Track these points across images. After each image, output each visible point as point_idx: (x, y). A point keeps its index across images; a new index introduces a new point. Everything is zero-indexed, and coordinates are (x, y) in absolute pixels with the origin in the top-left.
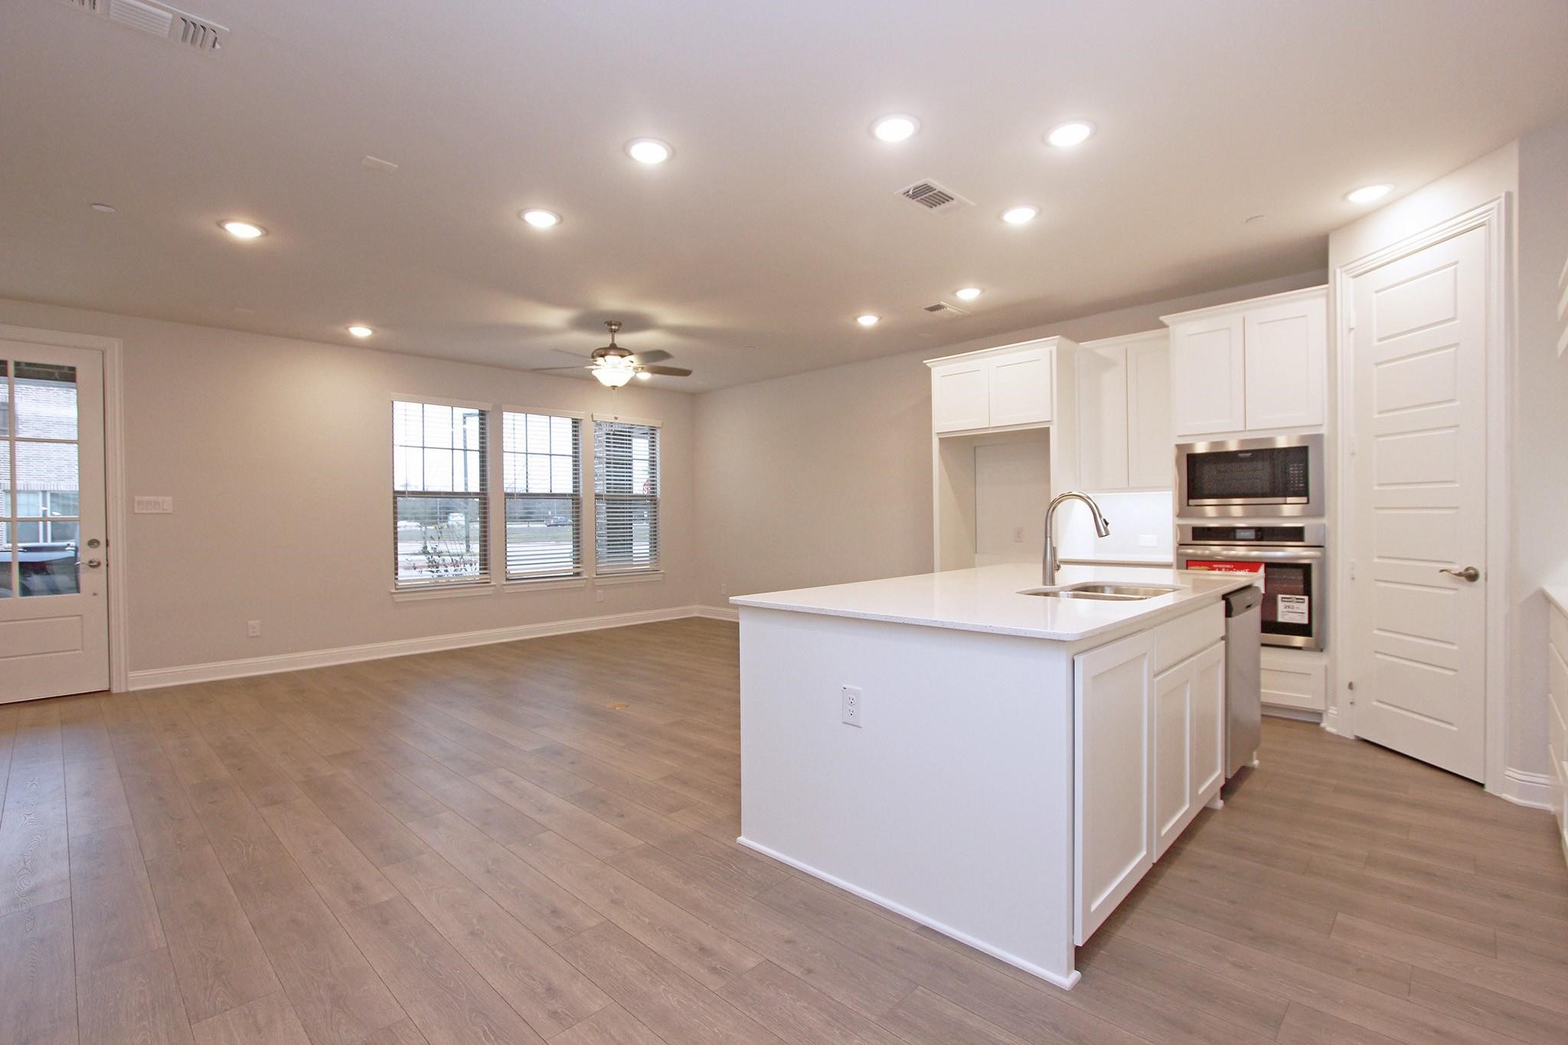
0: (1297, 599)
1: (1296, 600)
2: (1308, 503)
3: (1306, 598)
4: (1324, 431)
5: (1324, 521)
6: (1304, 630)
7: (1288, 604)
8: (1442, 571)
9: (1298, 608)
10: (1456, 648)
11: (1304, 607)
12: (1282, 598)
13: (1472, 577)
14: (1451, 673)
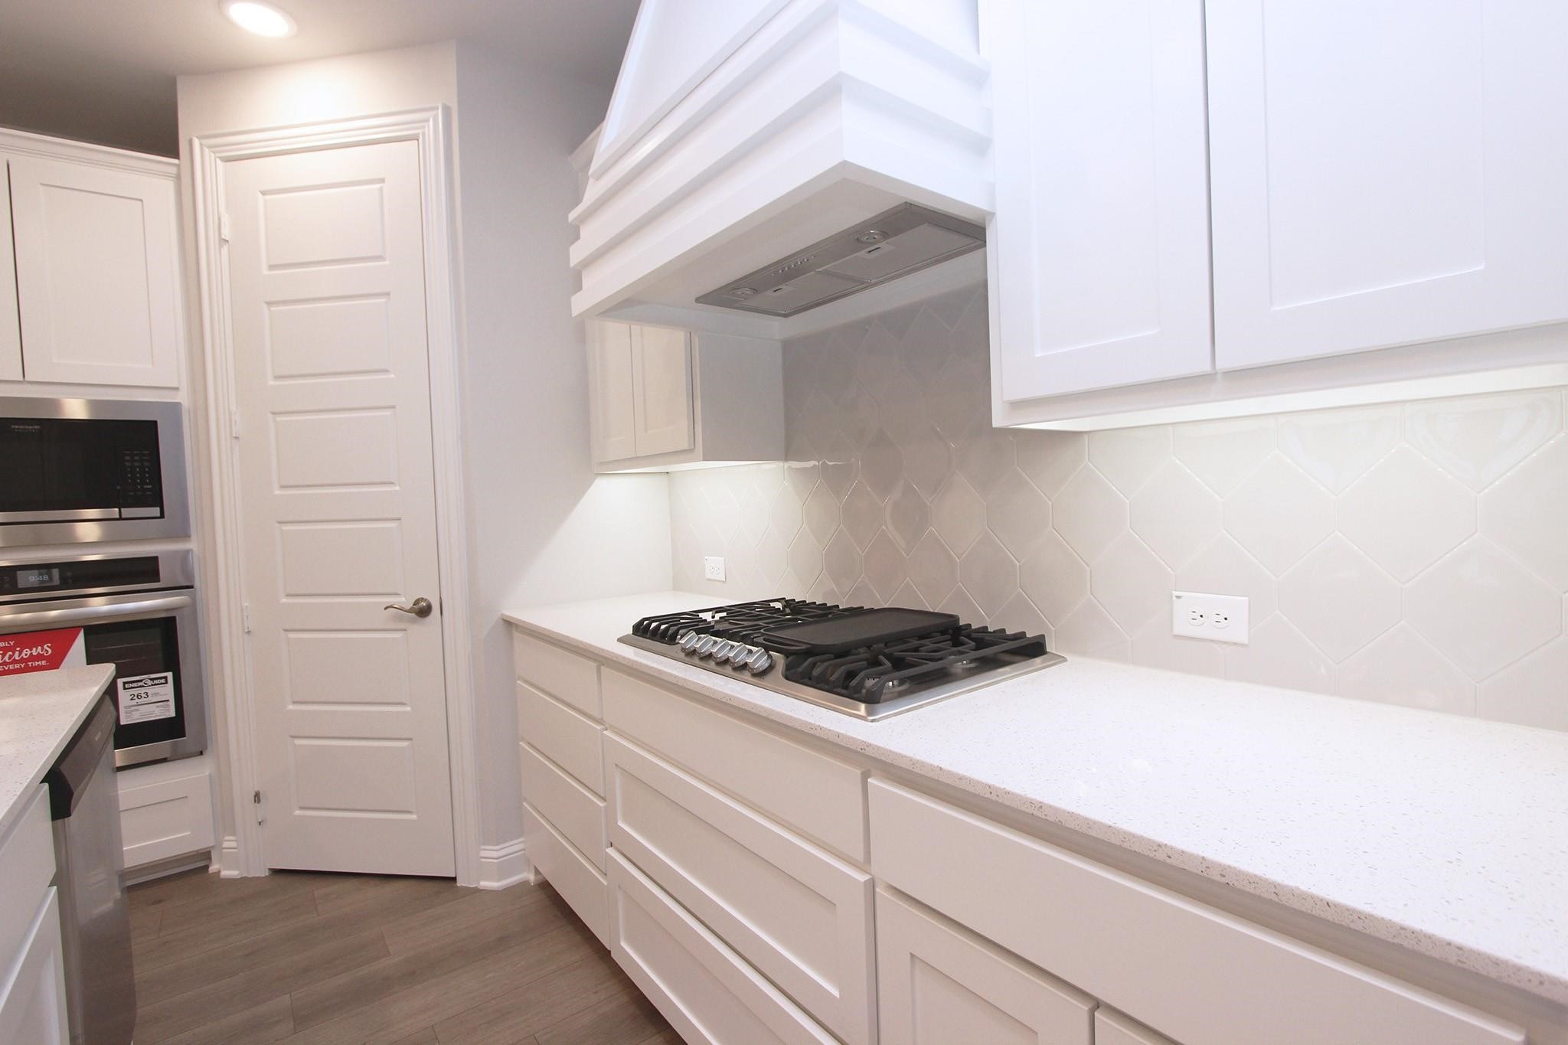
0: (152, 679)
1: (150, 683)
2: (162, 516)
3: (170, 675)
4: (182, 398)
5: (192, 545)
6: (171, 729)
7: (135, 692)
8: (386, 608)
9: (156, 694)
10: (408, 709)
11: (168, 690)
12: (125, 683)
13: (423, 611)
14: (405, 744)
